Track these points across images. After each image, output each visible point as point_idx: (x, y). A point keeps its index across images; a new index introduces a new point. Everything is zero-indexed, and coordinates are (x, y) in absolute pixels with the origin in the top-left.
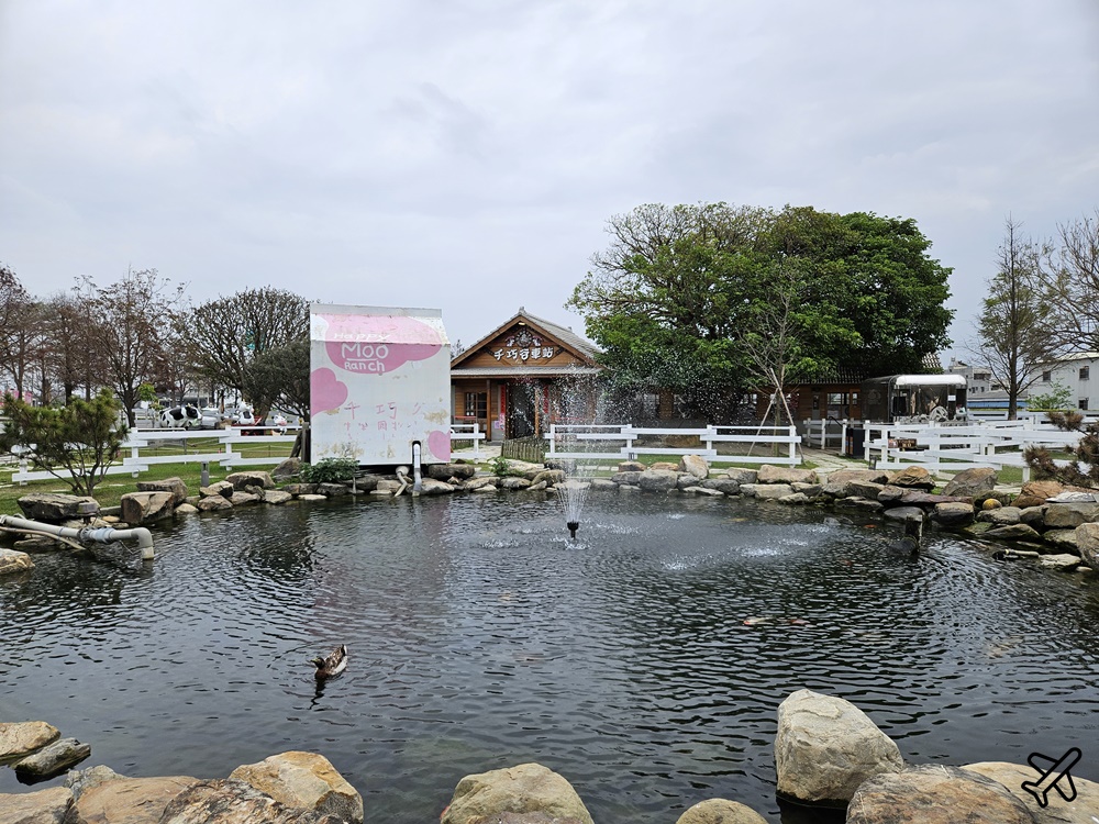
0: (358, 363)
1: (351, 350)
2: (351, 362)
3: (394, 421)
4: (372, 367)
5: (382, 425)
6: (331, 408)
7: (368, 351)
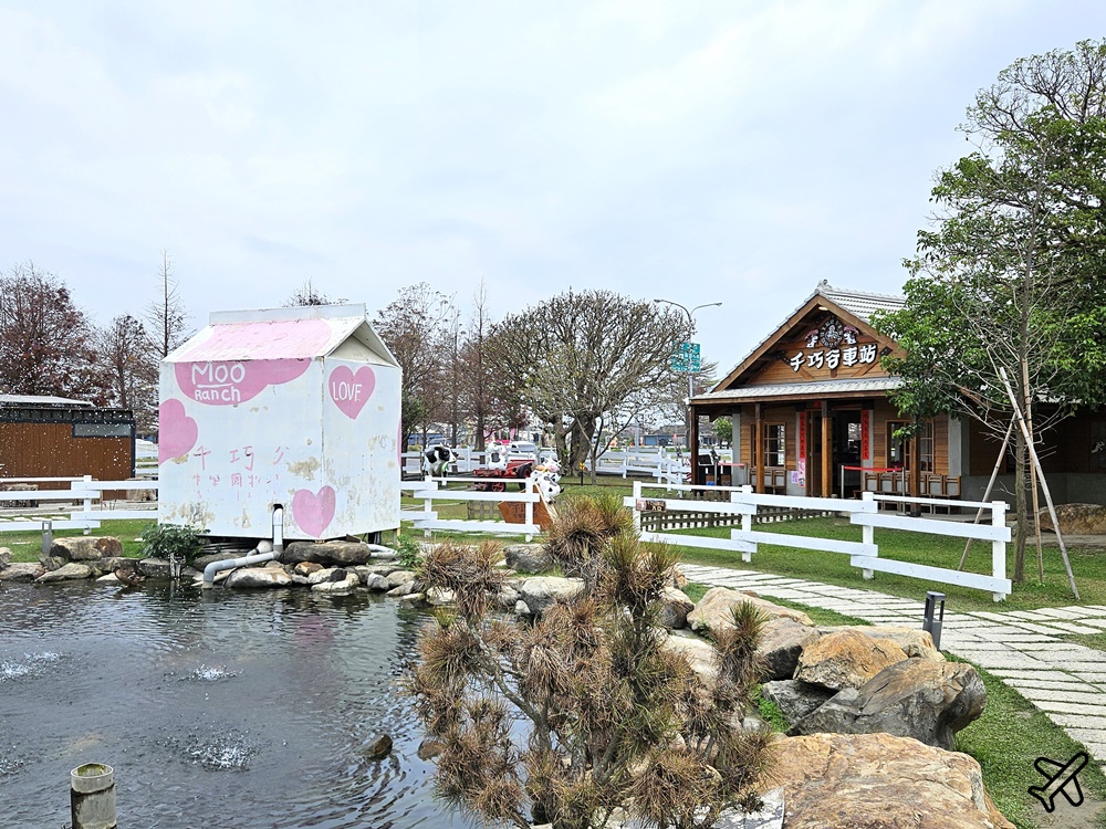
0: (209, 390)
1: (202, 373)
2: (203, 390)
3: (250, 473)
4: (227, 395)
5: (237, 479)
6: (178, 454)
7: (221, 374)
